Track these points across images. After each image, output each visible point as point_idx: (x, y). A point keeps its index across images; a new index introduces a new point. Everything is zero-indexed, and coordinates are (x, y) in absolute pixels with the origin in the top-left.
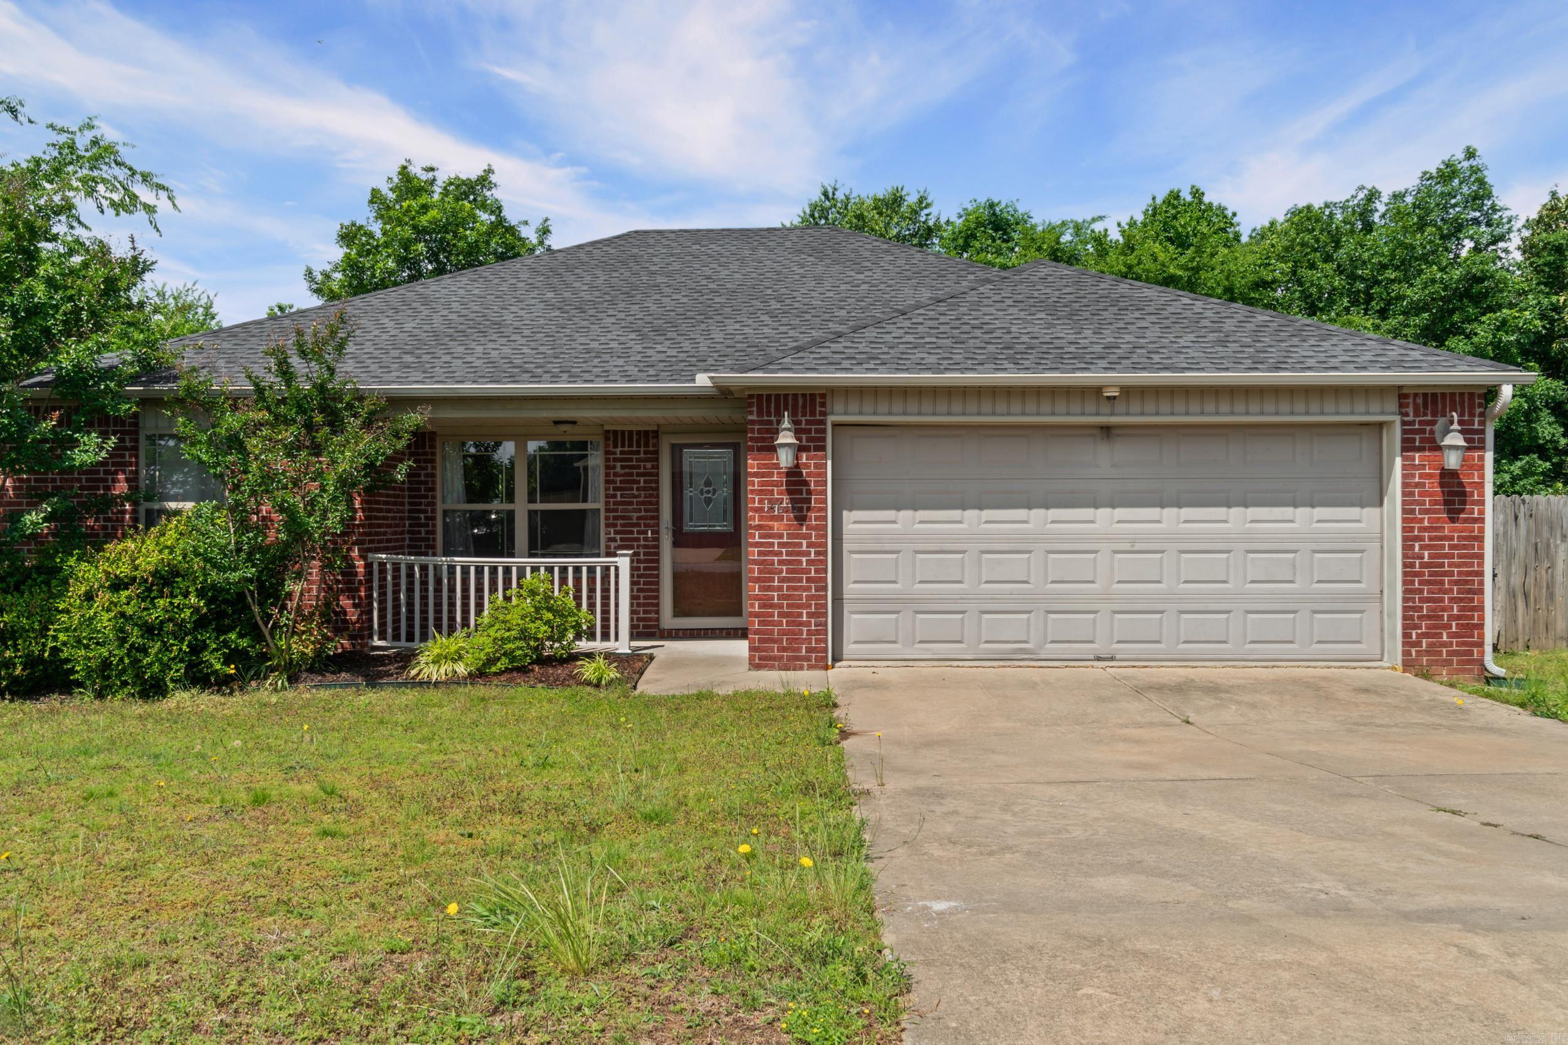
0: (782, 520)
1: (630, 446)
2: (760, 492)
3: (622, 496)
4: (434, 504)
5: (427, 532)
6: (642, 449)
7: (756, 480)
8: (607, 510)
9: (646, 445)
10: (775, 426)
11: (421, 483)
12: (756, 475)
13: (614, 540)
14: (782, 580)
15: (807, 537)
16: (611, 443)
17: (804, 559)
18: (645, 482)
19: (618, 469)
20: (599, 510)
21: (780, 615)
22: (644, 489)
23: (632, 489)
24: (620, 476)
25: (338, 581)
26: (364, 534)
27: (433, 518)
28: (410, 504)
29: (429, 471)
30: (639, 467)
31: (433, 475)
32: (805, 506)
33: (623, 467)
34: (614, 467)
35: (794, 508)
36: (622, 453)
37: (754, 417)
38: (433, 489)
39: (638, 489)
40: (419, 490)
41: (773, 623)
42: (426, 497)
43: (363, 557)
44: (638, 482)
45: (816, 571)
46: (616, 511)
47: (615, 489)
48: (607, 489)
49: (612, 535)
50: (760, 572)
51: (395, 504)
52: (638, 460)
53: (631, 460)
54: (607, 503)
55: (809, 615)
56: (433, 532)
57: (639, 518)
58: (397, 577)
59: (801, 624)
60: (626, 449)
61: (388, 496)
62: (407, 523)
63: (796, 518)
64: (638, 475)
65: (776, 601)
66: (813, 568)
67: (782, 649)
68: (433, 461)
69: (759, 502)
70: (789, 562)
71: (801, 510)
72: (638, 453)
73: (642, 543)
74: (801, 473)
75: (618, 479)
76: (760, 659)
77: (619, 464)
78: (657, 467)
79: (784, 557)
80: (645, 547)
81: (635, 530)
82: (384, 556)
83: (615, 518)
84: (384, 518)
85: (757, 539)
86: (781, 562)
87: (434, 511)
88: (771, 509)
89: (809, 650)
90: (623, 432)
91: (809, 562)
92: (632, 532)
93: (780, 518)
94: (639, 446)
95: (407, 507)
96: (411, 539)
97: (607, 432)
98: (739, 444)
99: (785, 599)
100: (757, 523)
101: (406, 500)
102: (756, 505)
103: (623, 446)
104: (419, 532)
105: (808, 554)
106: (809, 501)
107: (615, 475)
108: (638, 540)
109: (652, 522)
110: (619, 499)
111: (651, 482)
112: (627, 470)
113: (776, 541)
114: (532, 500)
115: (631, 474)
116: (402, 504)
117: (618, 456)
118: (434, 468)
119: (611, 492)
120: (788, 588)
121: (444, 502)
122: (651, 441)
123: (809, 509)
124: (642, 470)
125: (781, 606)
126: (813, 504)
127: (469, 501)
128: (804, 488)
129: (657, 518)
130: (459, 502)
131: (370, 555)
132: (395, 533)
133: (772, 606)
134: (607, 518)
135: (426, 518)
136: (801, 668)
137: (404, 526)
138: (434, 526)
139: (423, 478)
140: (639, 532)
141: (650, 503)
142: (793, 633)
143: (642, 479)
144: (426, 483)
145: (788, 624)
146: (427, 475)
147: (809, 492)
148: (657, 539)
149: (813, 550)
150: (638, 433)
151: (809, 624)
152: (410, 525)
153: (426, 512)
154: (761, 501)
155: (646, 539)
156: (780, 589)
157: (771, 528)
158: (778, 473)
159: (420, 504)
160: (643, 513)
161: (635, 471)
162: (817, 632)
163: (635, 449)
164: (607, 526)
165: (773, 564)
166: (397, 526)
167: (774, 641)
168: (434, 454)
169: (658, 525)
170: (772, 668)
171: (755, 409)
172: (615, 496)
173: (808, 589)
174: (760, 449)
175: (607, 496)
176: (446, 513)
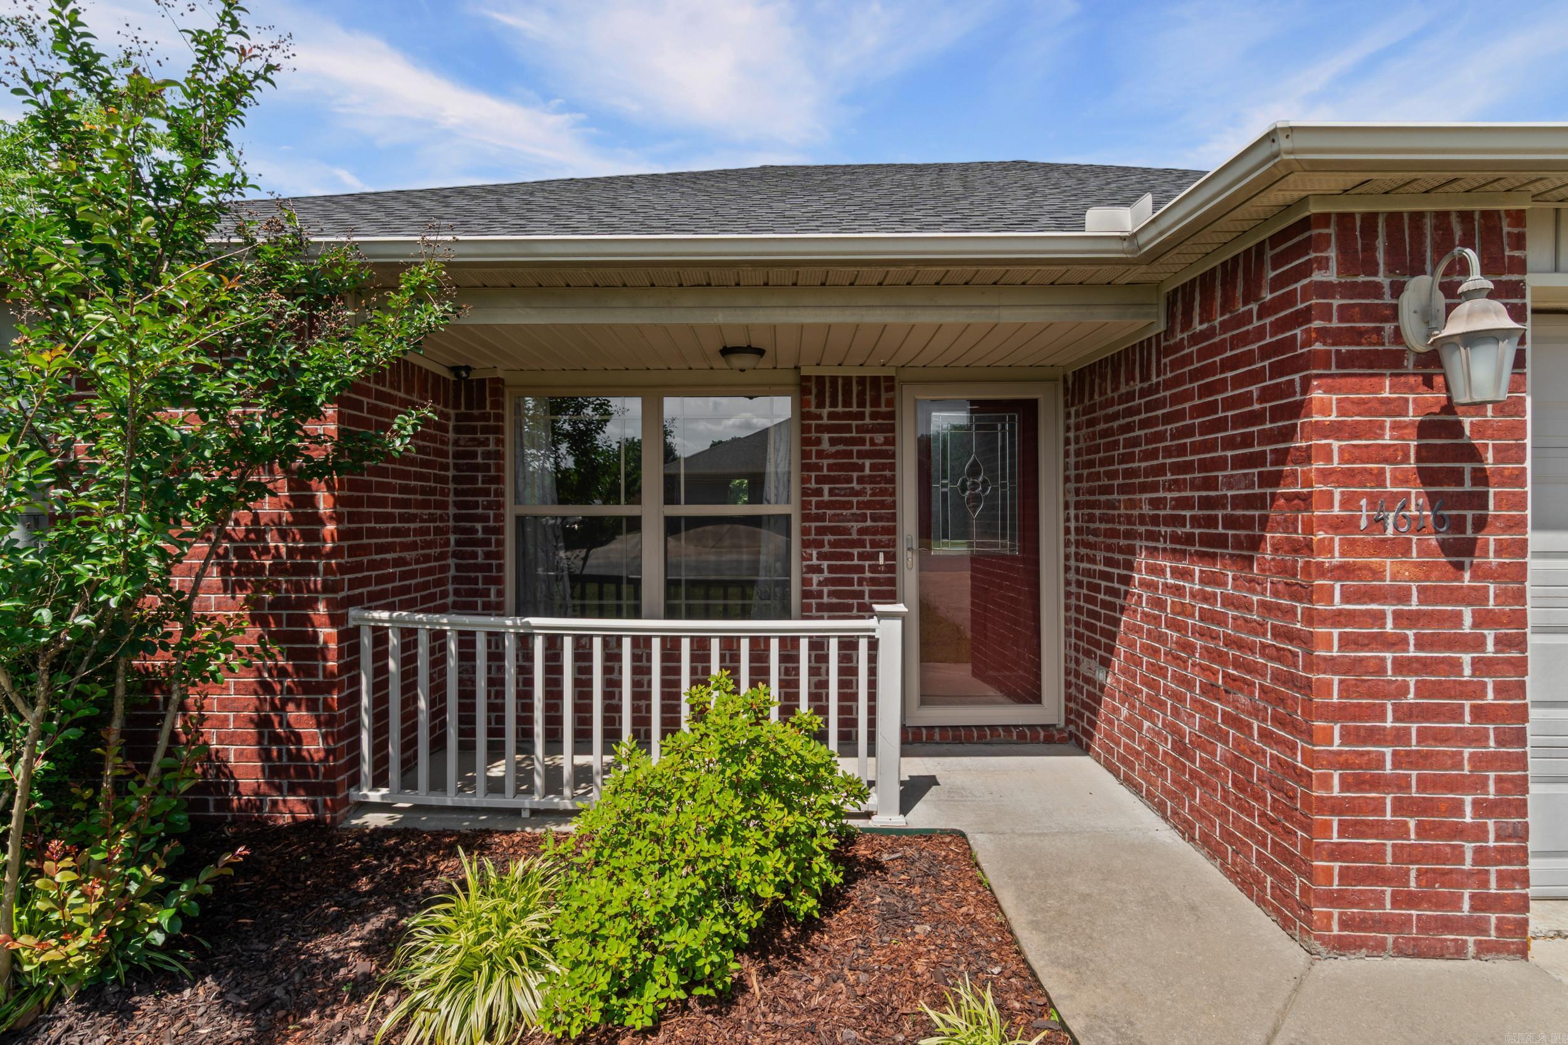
0: (1407, 552)
1: (847, 403)
2: (1347, 477)
3: (832, 492)
4: (500, 505)
5: (488, 555)
6: (868, 410)
7: (1336, 444)
8: (805, 518)
9: (876, 402)
10: (1388, 300)
11: (476, 468)
12: (1335, 430)
13: (818, 570)
14: (1405, 713)
15: (1476, 597)
16: (812, 398)
17: (1466, 658)
18: (873, 467)
19: (825, 445)
20: (788, 517)
21: (1400, 807)
22: (872, 480)
23: (849, 480)
24: (828, 456)
25: (283, 672)
26: (342, 569)
27: (499, 531)
28: (457, 505)
29: (492, 447)
30: (862, 441)
31: (499, 455)
32: (1469, 514)
33: (833, 442)
34: (818, 441)
35: (1439, 521)
36: (831, 416)
37: (1331, 276)
38: (499, 480)
39: (860, 480)
40: (474, 480)
41: (1378, 828)
42: (486, 493)
43: (335, 620)
44: (861, 468)
45: (1500, 690)
46: (821, 518)
47: (820, 480)
48: (805, 480)
49: (815, 562)
50: (1345, 691)
51: (425, 504)
52: (860, 429)
53: (848, 429)
54: (805, 505)
55: (1483, 808)
56: (499, 555)
57: (861, 531)
58: (408, 661)
59: (1460, 832)
60: (840, 409)
61: (404, 489)
62: (452, 538)
63: (1446, 548)
64: (862, 455)
65: (1388, 769)
66: (1489, 682)
67: (1404, 900)
68: (499, 430)
69: (1344, 505)
70: (1425, 666)
71: (1458, 524)
72: (861, 416)
73: (868, 575)
74: (1459, 425)
75: (825, 462)
76: (1343, 925)
77: (826, 436)
78: (891, 442)
79: (1412, 653)
80: (873, 581)
81: (855, 551)
82: (385, 615)
83: (820, 531)
84: (396, 533)
85: (1338, 604)
86: (1401, 666)
87: (499, 518)
88: (1378, 523)
89: (1481, 903)
90: (834, 380)
91: (1481, 666)
92: (850, 557)
93: (1400, 548)
94: (861, 404)
95: (452, 511)
96: (458, 567)
97: (808, 378)
98: (1035, 402)
99: (1413, 765)
100: (1337, 559)
101: (451, 498)
102: (1336, 511)
103: (834, 404)
104: (474, 555)
105: (1478, 643)
106: (1480, 501)
107: (820, 454)
108: (860, 569)
109: (885, 538)
110: (826, 497)
111: (884, 467)
112: (841, 447)
113: (1389, 609)
114: (670, 497)
115: (849, 454)
116: (443, 505)
117: (825, 421)
118: (500, 442)
119: (813, 485)
120: (1423, 735)
121: (518, 499)
122: (884, 396)
123: (1481, 524)
124: (867, 447)
125: (1402, 784)
126: (1491, 511)
127: (562, 501)
128: (1468, 467)
129: (892, 531)
130: (544, 503)
131: (353, 612)
132: (427, 558)
133: (1377, 783)
134: (805, 531)
135: (486, 530)
136: (1459, 952)
137: (447, 543)
138: (500, 543)
139: (480, 460)
140: (861, 557)
141: (882, 505)
142: (1437, 856)
143: (867, 463)
144: (487, 468)
145: (1423, 830)
146: (487, 455)
147: (1481, 477)
148: (891, 569)
149: (1490, 635)
150: (861, 380)
151: (1480, 832)
152: (458, 543)
153: (485, 519)
154: (1348, 501)
155: (874, 569)
156: (1401, 737)
157: (1377, 574)
158: (1395, 427)
159: (476, 505)
160: (869, 523)
161: (855, 448)
162: (1505, 855)
163: (854, 409)
164: (806, 544)
165: (1382, 670)
166: (429, 545)
167: (1381, 877)
168: (500, 417)
169: (893, 544)
170: (1378, 948)
171: (1332, 253)
172: (818, 492)
173: (1480, 738)
174: (1345, 361)
175: (805, 492)
176: (520, 520)
